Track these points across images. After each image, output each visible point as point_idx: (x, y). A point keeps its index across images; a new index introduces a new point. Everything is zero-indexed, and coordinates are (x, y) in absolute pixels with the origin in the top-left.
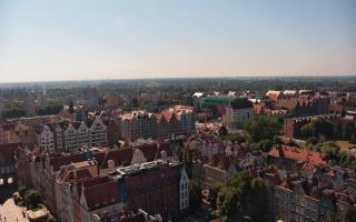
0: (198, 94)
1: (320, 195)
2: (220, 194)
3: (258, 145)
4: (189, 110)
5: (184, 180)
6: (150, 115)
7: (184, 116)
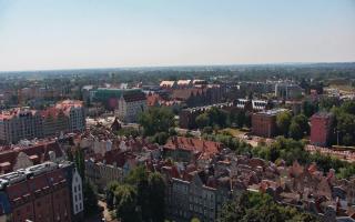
0: (88, 88)
1: (216, 183)
2: (116, 193)
3: (153, 138)
4: (78, 105)
5: (77, 181)
6: (34, 112)
7: (73, 112)
